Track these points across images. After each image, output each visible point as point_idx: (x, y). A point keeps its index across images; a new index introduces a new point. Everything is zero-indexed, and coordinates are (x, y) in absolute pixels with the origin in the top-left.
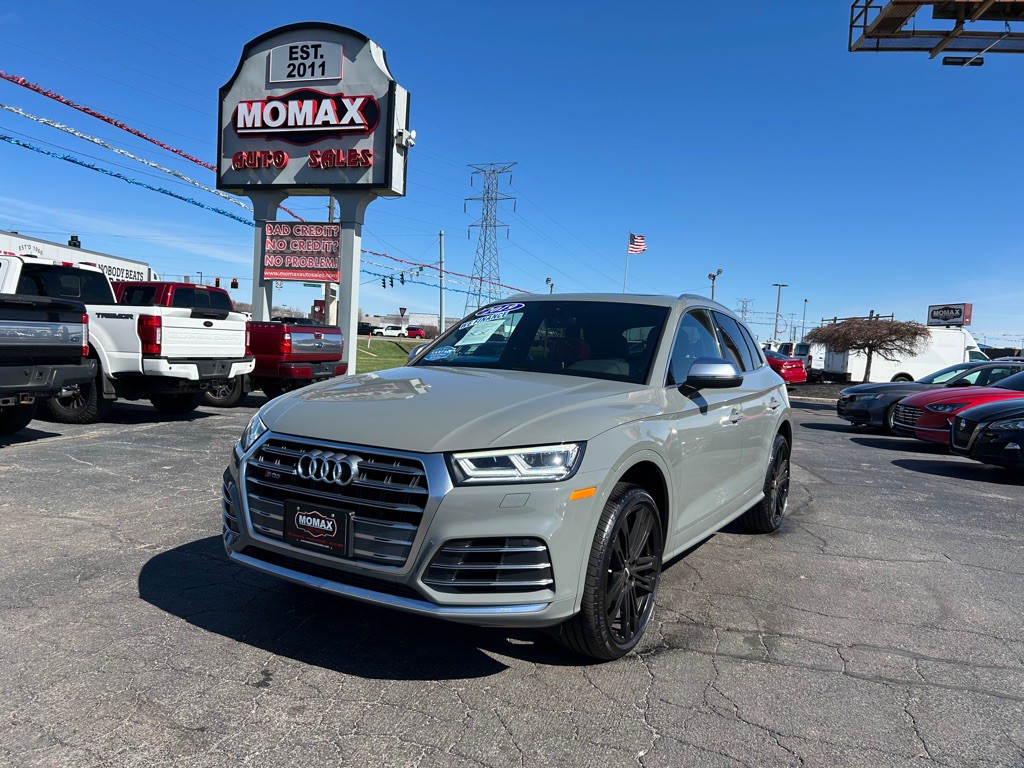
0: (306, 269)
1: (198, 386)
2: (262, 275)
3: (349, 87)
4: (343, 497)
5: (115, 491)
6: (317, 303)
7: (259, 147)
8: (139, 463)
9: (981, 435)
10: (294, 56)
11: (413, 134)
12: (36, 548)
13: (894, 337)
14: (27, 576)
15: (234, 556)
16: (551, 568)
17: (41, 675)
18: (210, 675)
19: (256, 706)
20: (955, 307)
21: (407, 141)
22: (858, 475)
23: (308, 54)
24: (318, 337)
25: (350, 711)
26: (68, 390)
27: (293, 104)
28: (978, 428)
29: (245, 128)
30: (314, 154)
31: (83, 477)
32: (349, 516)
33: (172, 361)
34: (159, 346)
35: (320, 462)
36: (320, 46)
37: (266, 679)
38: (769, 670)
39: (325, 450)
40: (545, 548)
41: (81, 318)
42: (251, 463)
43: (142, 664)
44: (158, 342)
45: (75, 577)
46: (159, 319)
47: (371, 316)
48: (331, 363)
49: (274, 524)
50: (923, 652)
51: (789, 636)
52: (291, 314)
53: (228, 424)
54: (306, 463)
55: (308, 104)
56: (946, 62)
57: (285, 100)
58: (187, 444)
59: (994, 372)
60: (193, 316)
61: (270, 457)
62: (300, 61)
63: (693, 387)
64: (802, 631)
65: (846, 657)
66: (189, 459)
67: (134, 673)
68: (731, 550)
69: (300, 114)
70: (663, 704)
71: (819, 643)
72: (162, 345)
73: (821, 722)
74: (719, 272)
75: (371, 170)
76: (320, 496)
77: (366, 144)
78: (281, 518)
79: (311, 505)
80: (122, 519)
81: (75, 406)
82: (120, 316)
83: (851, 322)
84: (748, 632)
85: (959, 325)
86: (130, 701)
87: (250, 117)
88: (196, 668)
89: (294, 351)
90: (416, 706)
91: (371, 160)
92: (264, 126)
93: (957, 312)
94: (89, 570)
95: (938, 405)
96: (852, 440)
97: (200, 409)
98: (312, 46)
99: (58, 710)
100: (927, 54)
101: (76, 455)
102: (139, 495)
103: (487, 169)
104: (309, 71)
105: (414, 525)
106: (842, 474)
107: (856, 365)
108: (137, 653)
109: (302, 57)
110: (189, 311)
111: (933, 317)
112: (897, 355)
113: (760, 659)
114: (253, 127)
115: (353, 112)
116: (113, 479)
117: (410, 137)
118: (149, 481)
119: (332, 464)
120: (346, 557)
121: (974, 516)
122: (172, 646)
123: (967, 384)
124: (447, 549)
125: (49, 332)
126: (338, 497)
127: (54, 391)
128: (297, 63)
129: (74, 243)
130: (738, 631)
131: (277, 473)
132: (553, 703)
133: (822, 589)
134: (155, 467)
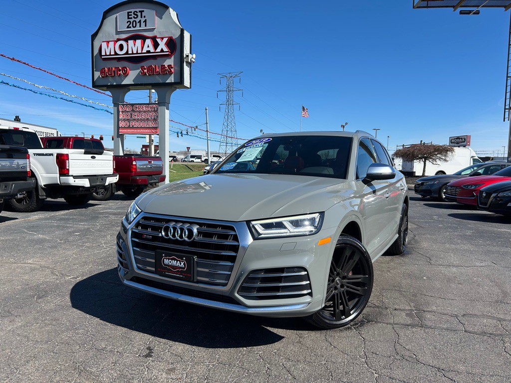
0: (141, 128)
1: (89, 190)
2: (118, 132)
3: (160, 32)
4: (190, 248)
5: (50, 248)
6: (144, 146)
7: (113, 65)
8: (62, 232)
9: (494, 200)
10: (130, 17)
11: (194, 56)
12: (10, 281)
13: (436, 153)
14: (7, 298)
15: (126, 282)
16: (310, 284)
17: (20, 357)
18: (118, 352)
19: (147, 369)
20: (463, 137)
21: (191, 60)
22: (433, 222)
23: (137, 15)
24: (150, 162)
25: (201, 369)
26: (20, 194)
27: (131, 42)
28: (492, 196)
29: (106, 55)
30: (143, 68)
31: (32, 241)
32: (194, 259)
33: (75, 177)
34: (68, 170)
35: (175, 229)
36: (143, 11)
37: (150, 353)
38: (424, 331)
39: (177, 222)
40: (306, 273)
41: (27, 156)
42: (134, 230)
43: (78, 347)
44: (68, 168)
45: (34, 297)
46: (67, 155)
47: (172, 152)
48: (157, 175)
49: (150, 264)
50: (502, 316)
51: (429, 311)
52: (131, 152)
53: (106, 209)
54: (167, 229)
55: (139, 42)
56: (461, 12)
57: (126, 40)
58: (86, 221)
59: (491, 168)
60: (86, 153)
61: (145, 227)
62: (133, 19)
63: (369, 180)
64: (434, 308)
65: (463, 322)
66: (88, 229)
67: (74, 353)
68: (383, 265)
69: (135, 47)
70: (374, 355)
71: (446, 314)
72: (70, 169)
73: (464, 361)
74: (346, 124)
75: (173, 75)
76: (176, 248)
77: (169, 62)
78: (154, 261)
79: (170, 253)
80: (56, 263)
81: (25, 203)
82: (46, 155)
83: (413, 146)
84: (406, 310)
85: (465, 146)
86: (74, 370)
87: (108, 49)
88: (109, 348)
89: (138, 170)
90: (238, 364)
91: (172, 70)
92: (116, 54)
93: (463, 139)
94: (41, 293)
95: (468, 185)
96: (425, 204)
97: (91, 202)
98: (139, 11)
99: (32, 378)
100: (452, 9)
101: (27, 229)
102: (64, 249)
103: (228, 75)
104: (138, 25)
105: (232, 262)
106: (426, 222)
107: (418, 167)
108: (74, 340)
109: (134, 17)
110: (83, 150)
111: (452, 143)
112: (438, 162)
113: (417, 325)
114: (110, 55)
115: (162, 45)
116: (49, 241)
117: (192, 58)
118: (68, 241)
119: (182, 230)
120: (193, 282)
121: (499, 241)
122: (94, 335)
123: (479, 174)
124: (251, 276)
125: (8, 164)
126: (187, 248)
127: (13, 196)
128: (132, 20)
129: (17, 119)
130: (400, 310)
131: (149, 235)
132: (314, 358)
133: (438, 285)
134: (70, 233)
